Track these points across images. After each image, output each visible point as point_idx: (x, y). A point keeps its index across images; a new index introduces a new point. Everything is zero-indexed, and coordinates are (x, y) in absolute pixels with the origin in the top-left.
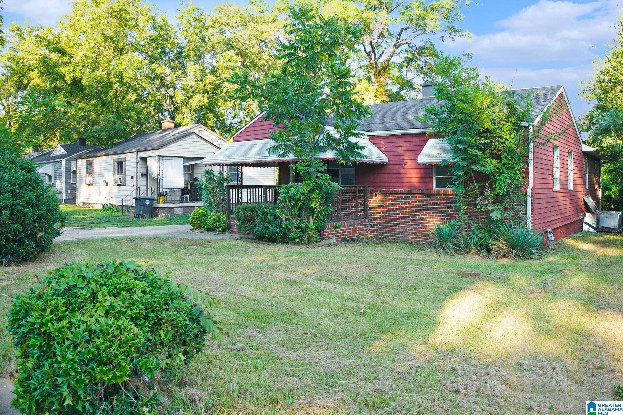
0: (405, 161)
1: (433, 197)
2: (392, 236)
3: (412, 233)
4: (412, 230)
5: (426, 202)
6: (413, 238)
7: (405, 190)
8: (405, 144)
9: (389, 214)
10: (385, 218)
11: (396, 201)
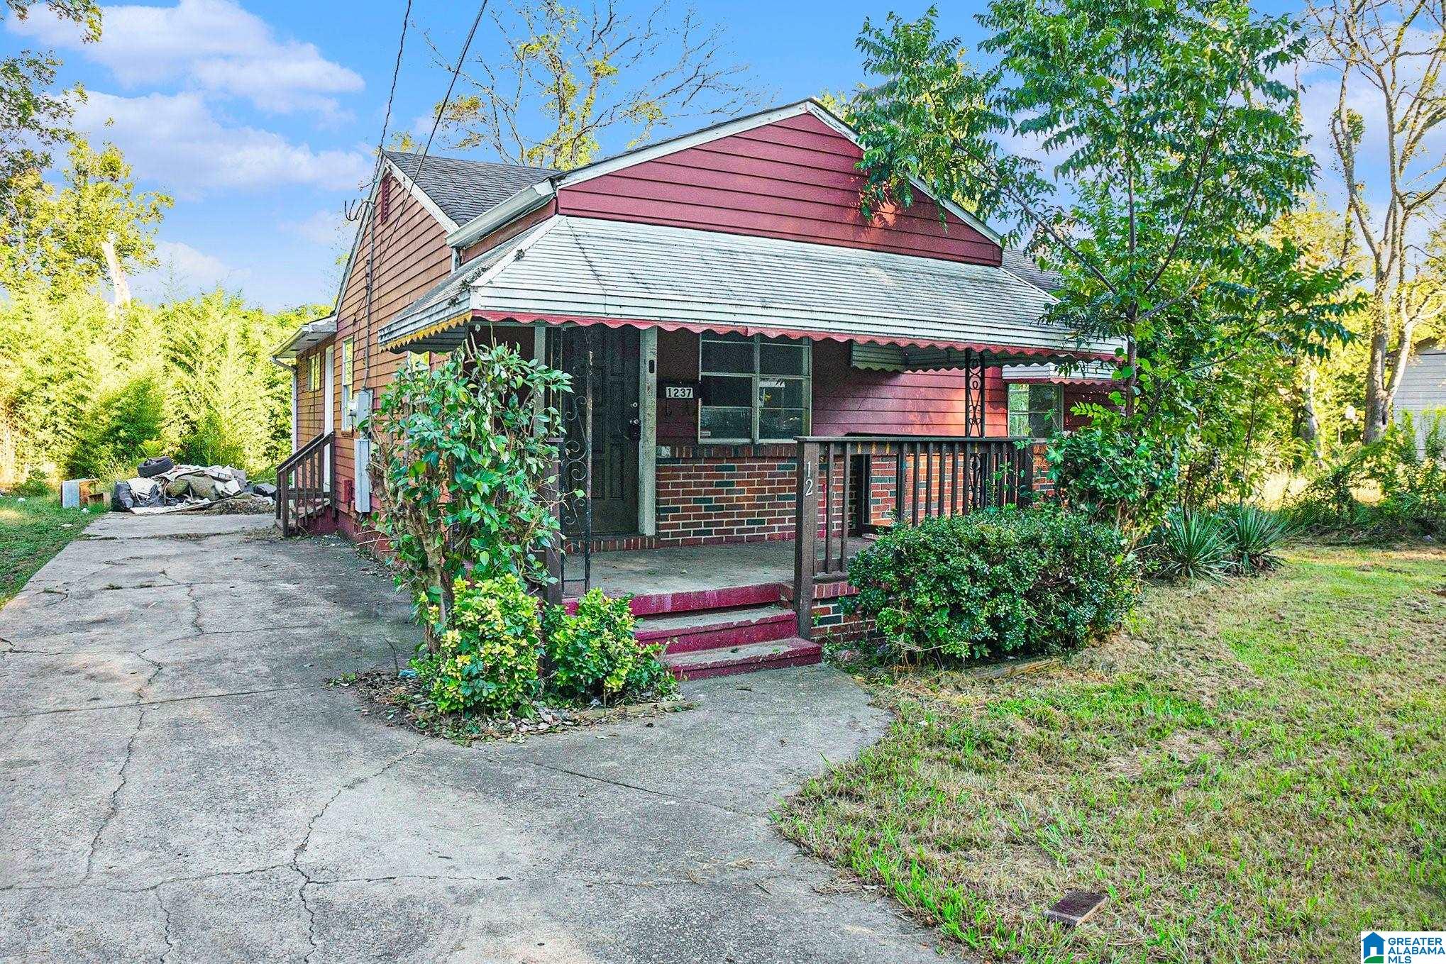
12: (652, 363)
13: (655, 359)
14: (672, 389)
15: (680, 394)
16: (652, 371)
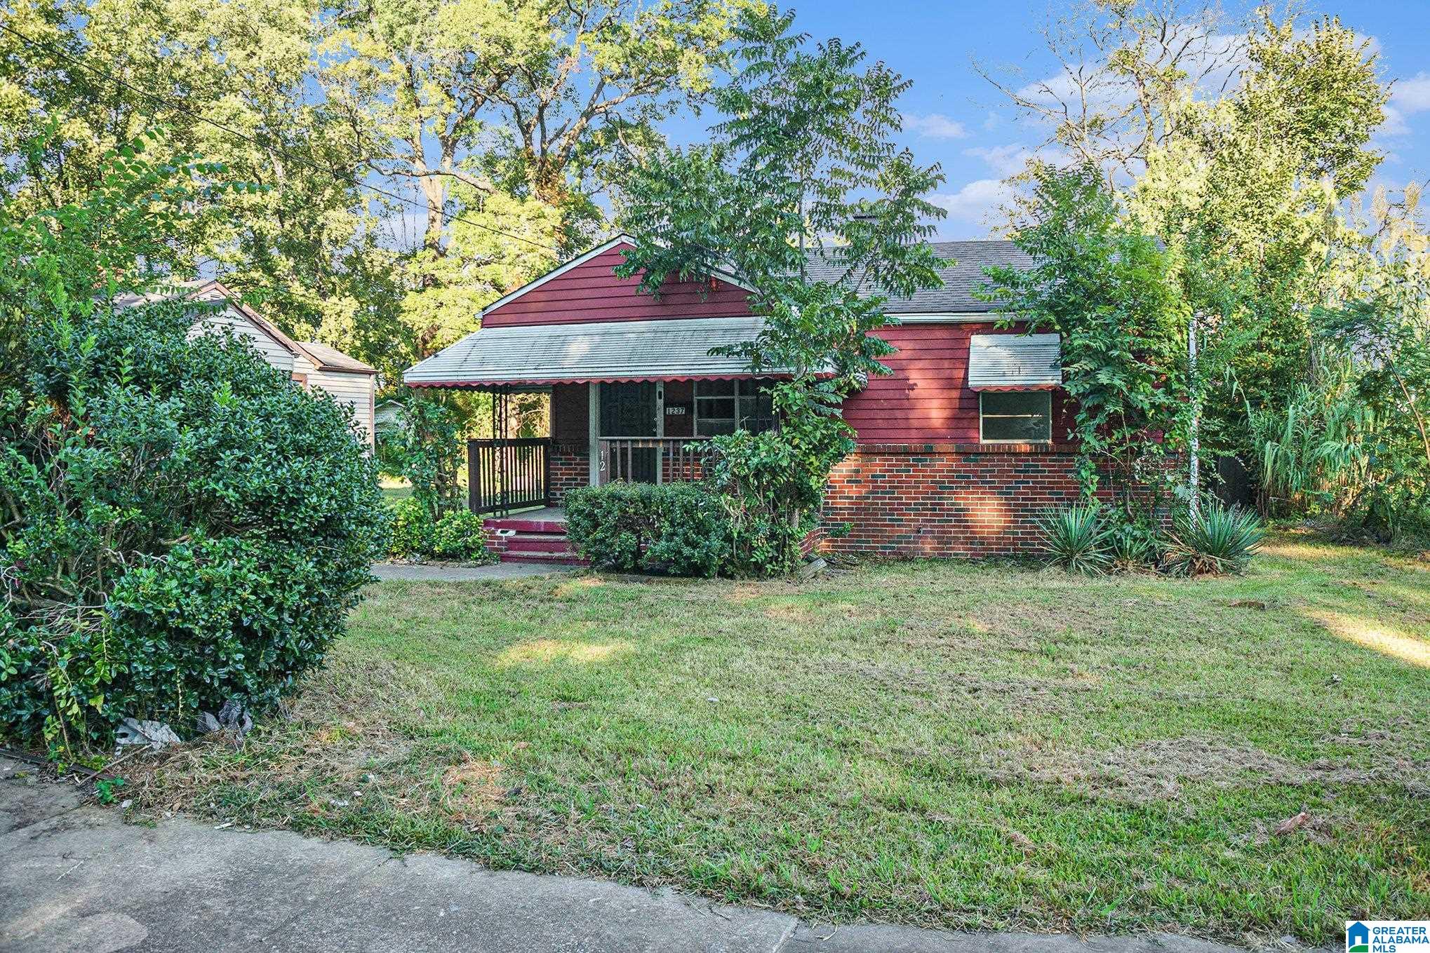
0: (911, 382)
1: (983, 460)
2: (883, 548)
3: (934, 537)
4: (932, 532)
5: (966, 471)
6: (936, 549)
7: (915, 445)
8: (911, 345)
9: (874, 498)
10: (864, 509)
11: (892, 471)
12: (660, 393)
13: (662, 390)
14: (671, 409)
15: (676, 412)
16: (660, 399)
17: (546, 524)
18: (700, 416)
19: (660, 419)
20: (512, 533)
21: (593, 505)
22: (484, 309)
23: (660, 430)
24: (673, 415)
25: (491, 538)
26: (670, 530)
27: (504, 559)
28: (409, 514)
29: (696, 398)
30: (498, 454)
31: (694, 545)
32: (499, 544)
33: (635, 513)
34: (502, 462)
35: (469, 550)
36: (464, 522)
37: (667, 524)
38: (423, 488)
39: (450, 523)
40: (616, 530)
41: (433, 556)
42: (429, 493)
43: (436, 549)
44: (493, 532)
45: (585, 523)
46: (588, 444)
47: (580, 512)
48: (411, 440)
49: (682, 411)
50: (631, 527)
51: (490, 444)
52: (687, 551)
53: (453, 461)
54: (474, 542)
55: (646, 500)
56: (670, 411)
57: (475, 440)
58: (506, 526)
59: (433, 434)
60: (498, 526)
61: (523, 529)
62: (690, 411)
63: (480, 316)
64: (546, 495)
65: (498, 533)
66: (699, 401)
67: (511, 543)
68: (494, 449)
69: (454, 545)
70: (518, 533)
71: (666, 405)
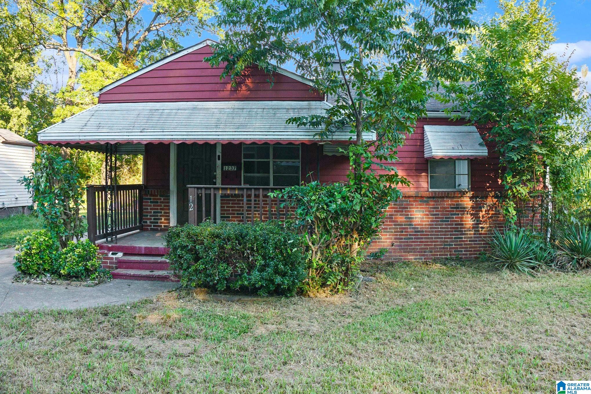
1: (431, 202)
3: (402, 249)
4: (401, 246)
6: (403, 256)
12: (219, 156)
13: (221, 155)
14: (227, 167)
15: (230, 169)
16: (219, 159)
17: (146, 248)
18: (246, 172)
19: (218, 173)
20: (120, 255)
21: (195, 242)
22: (101, 90)
23: (219, 180)
24: (228, 171)
25: (105, 258)
26: (263, 262)
27: (115, 276)
28: (40, 244)
29: (243, 160)
30: (109, 196)
31: (284, 275)
32: (110, 263)
33: (232, 249)
34: (112, 202)
35: (88, 272)
36: (84, 249)
37: (260, 258)
38: (52, 223)
39: (73, 250)
40: (214, 262)
41: (60, 276)
42: (57, 226)
43: (62, 272)
44: (107, 254)
45: (188, 256)
46: (169, 189)
47: (183, 247)
48: (43, 185)
49: (234, 168)
50: (227, 261)
51: (103, 188)
52: (278, 279)
53: (76, 202)
54: (92, 265)
55: (241, 237)
56: (226, 168)
57: (92, 186)
58: (115, 250)
59: (59, 181)
60: (110, 249)
61: (128, 251)
62: (239, 169)
63: (97, 95)
64: (140, 223)
65: (110, 255)
66: (244, 161)
67: (120, 264)
68: (106, 193)
69: (76, 269)
70: (125, 254)
71: (223, 164)
